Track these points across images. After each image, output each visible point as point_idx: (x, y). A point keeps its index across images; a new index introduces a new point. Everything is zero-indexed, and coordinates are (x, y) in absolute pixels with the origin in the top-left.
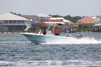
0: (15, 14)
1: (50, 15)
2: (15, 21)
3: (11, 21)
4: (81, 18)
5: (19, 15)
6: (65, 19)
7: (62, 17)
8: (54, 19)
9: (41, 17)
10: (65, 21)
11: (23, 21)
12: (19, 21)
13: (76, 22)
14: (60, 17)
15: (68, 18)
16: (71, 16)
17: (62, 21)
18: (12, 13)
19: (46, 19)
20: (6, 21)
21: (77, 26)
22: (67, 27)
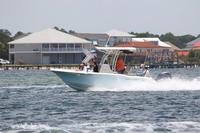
0: (62, 30)
1: (132, 33)
2: (63, 46)
3: (55, 45)
5: (71, 33)
6: (162, 40)
7: (157, 36)
8: (141, 40)
9: (115, 37)
10: (161, 44)
11: (78, 46)
12: (71, 45)
13: (185, 47)
15: (167, 38)
16: (175, 35)
17: (156, 43)
18: (57, 28)
19: (124, 40)
20: (46, 46)
21: (186, 54)
22: (166, 56)
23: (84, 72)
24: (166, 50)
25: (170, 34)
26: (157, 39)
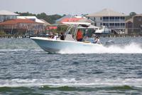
1: (17, 13)
7: (35, 15)
8: (23, 18)
9: (5, 16)
13: (54, 23)
17: (34, 20)
19: (11, 18)
22: (41, 30)
24: (41, 25)
26: (34, 17)
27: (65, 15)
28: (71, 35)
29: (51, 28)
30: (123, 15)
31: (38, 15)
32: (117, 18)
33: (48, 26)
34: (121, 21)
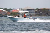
4: (12, 9)
7: (3, 9)
10: (4, 11)
14: (1, 9)
15: (5, 9)
17: (2, 10)
21: (10, 13)
22: (5, 14)
23: (16, 17)
24: (5, 12)
25: (6, 8)
26: (2, 9)
27: (13, 9)
28: (22, 16)
29: (8, 13)
30: (34, 9)
31: (4, 9)
32: (32, 10)
33: (7, 12)
34: (33, 11)
